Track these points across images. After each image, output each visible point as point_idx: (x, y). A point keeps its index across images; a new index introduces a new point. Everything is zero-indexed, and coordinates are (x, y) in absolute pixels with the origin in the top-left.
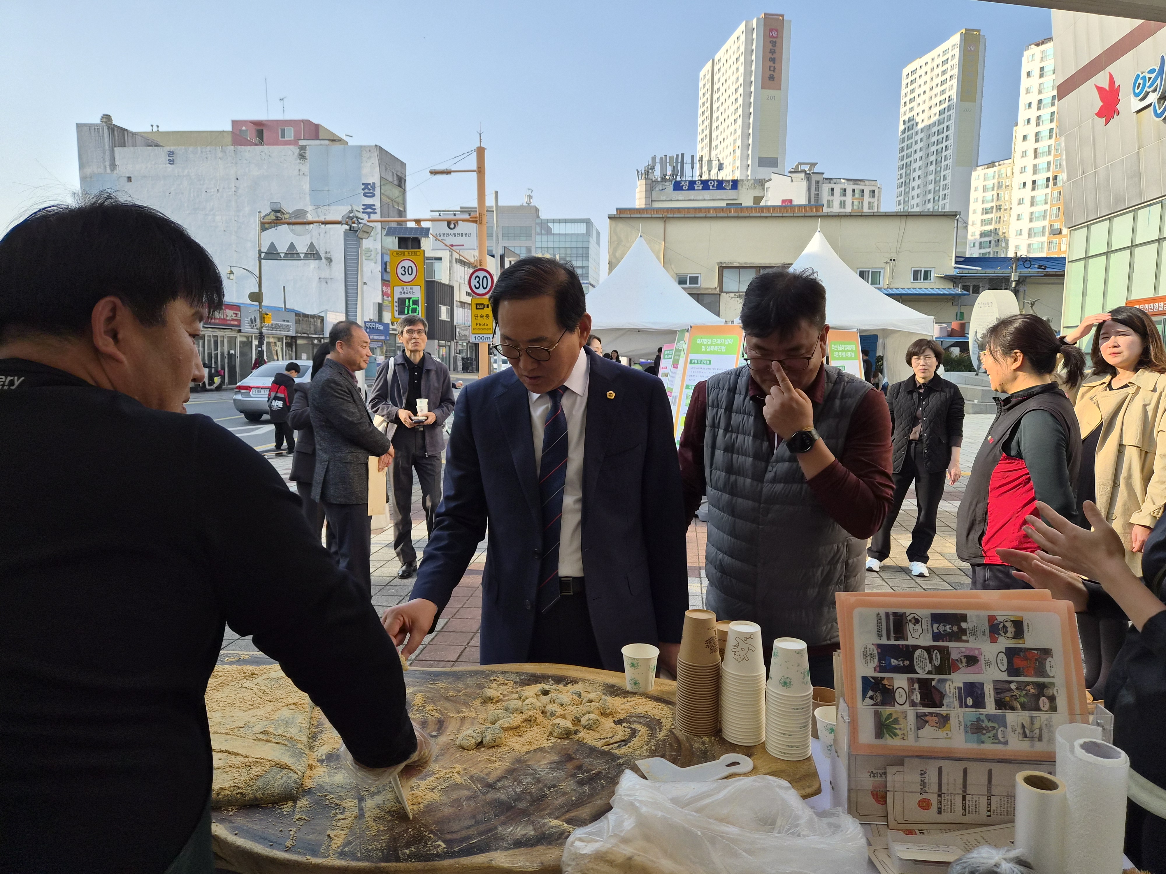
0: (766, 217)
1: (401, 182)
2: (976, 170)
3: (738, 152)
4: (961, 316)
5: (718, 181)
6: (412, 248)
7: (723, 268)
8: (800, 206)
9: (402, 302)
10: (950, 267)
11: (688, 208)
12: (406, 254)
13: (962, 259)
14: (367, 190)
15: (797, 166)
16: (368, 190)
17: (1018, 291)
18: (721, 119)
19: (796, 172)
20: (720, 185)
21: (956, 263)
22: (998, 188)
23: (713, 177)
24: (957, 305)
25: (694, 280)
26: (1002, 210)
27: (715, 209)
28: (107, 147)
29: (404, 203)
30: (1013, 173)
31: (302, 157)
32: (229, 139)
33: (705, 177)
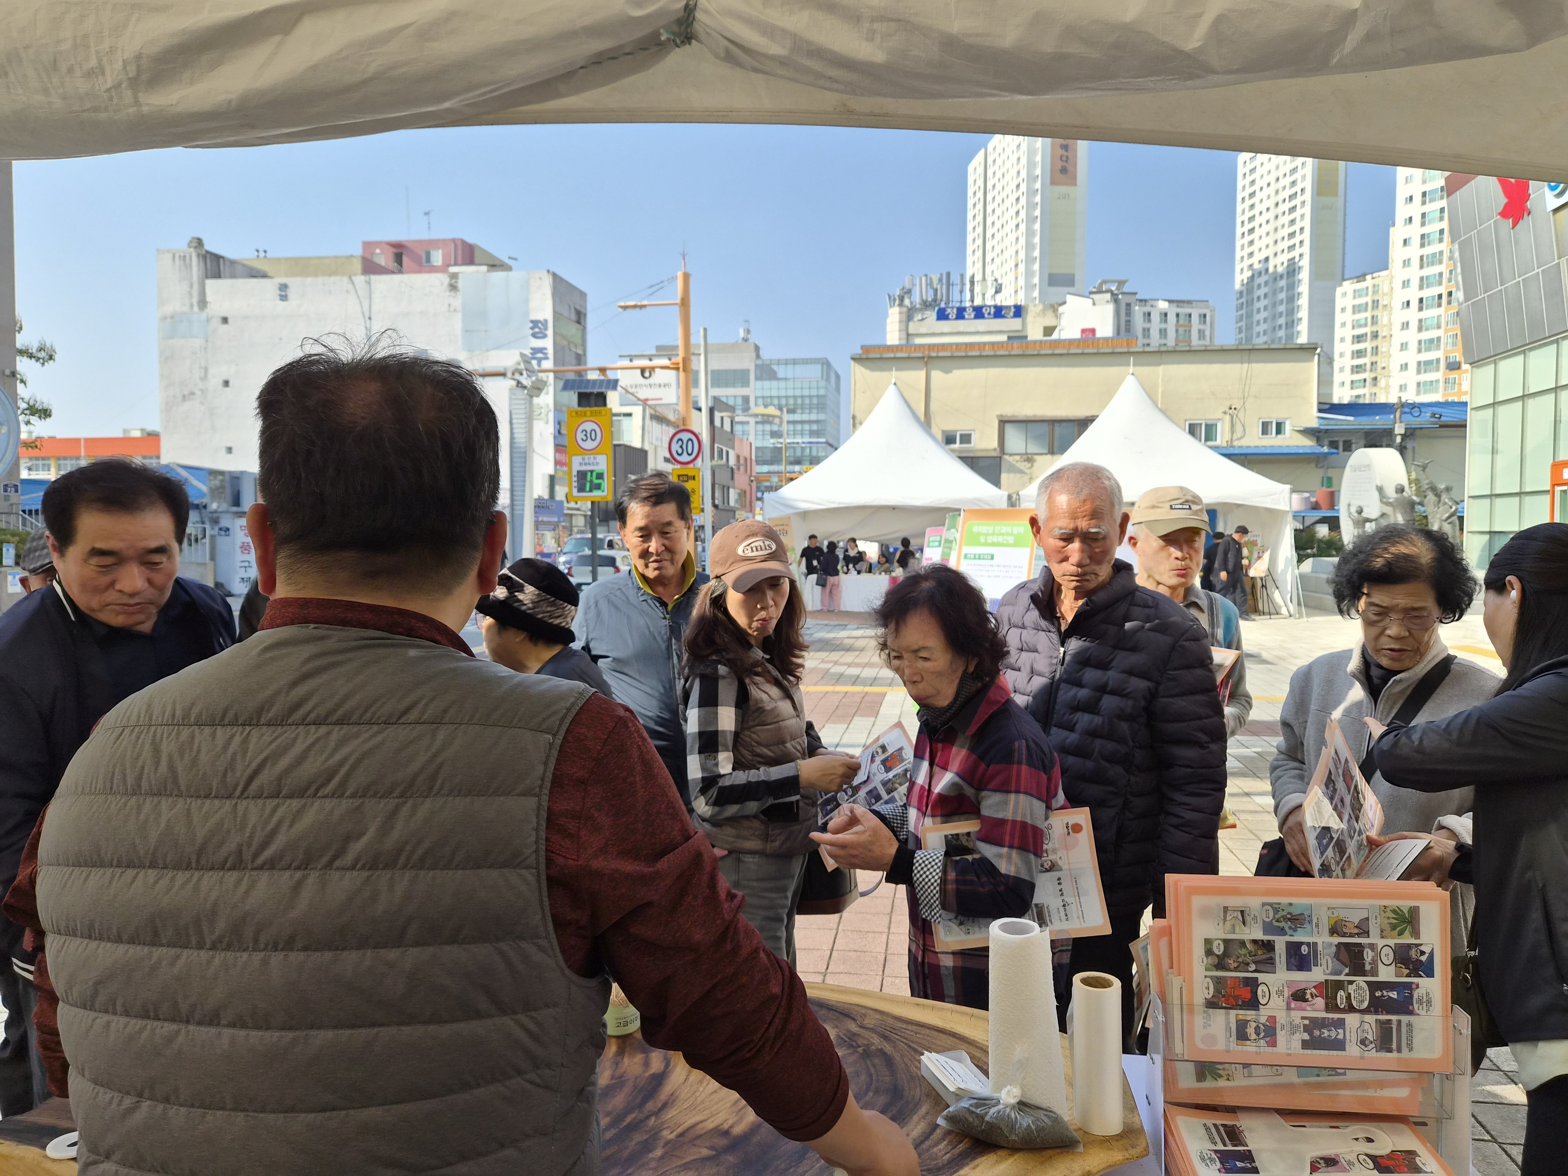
0: (1061, 355)
1: (580, 317)
2: (1341, 285)
3: (1022, 268)
4: (1329, 481)
5: (996, 307)
6: (596, 405)
7: (1003, 422)
8: (1106, 339)
9: (582, 475)
10: (1312, 418)
11: (957, 345)
12: (588, 413)
13: (1327, 407)
14: (537, 330)
15: (1101, 285)
16: (538, 328)
17: (1405, 448)
18: (998, 225)
19: (1100, 292)
20: (999, 312)
21: (1320, 411)
22: (1373, 308)
23: (989, 302)
24: (1322, 467)
25: (966, 438)
26: (1380, 338)
27: (993, 344)
28: (195, 278)
29: (584, 345)
30: (1392, 289)
31: (453, 287)
32: (358, 266)
33: (978, 302)
